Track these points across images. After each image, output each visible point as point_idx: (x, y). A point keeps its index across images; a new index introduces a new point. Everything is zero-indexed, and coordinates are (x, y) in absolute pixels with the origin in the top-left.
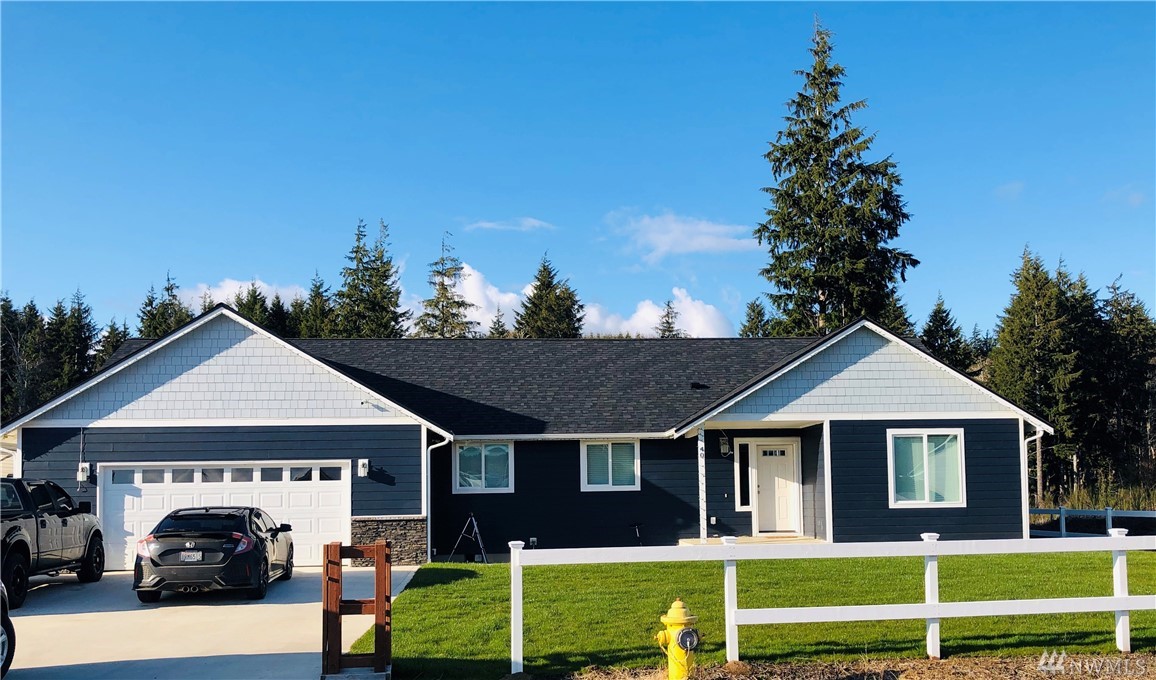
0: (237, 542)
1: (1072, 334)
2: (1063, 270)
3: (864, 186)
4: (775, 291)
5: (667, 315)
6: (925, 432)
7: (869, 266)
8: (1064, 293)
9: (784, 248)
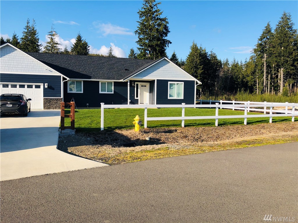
0: (21, 102)
1: (202, 61)
2: (201, 47)
3: (160, 23)
4: (139, 47)
5: (110, 50)
6: (176, 83)
7: (161, 43)
8: (201, 52)
9: (141, 37)
